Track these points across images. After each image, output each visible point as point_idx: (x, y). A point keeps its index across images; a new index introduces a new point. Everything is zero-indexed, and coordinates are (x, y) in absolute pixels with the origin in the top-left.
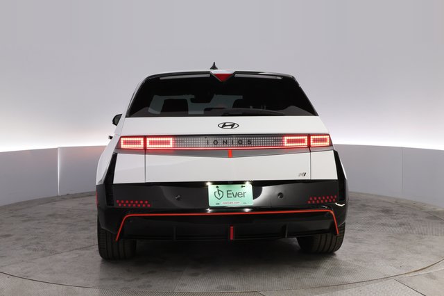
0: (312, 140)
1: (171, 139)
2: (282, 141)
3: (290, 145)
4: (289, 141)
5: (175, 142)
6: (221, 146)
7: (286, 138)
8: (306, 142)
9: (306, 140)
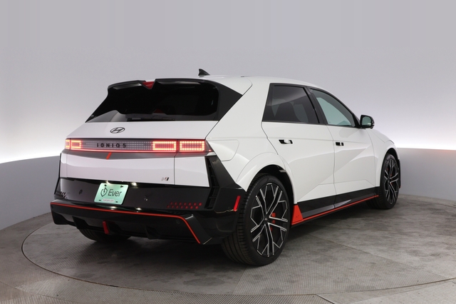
0: (181, 145)
1: (79, 141)
2: (151, 145)
3: (158, 149)
4: (157, 146)
5: (83, 144)
6: (105, 150)
7: (155, 143)
8: (175, 147)
9: (175, 145)
